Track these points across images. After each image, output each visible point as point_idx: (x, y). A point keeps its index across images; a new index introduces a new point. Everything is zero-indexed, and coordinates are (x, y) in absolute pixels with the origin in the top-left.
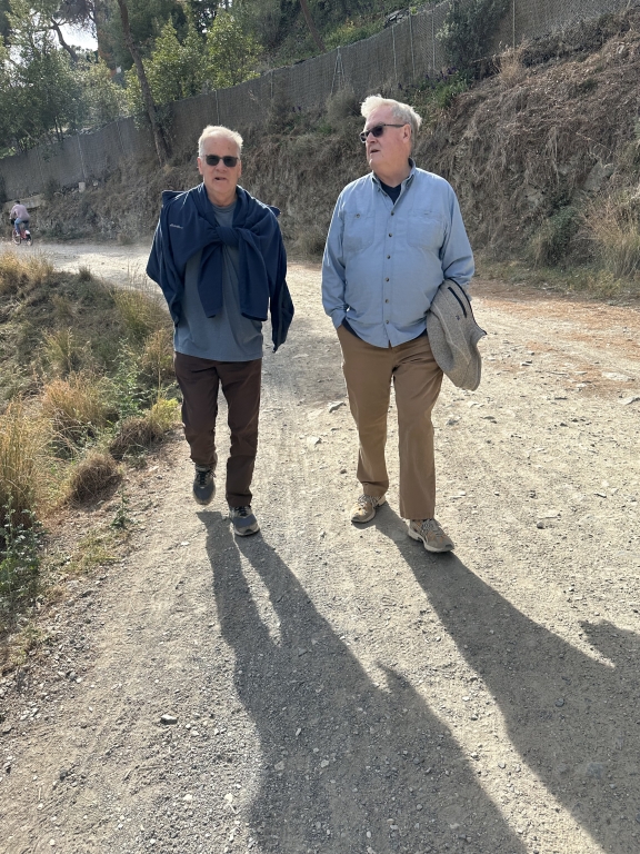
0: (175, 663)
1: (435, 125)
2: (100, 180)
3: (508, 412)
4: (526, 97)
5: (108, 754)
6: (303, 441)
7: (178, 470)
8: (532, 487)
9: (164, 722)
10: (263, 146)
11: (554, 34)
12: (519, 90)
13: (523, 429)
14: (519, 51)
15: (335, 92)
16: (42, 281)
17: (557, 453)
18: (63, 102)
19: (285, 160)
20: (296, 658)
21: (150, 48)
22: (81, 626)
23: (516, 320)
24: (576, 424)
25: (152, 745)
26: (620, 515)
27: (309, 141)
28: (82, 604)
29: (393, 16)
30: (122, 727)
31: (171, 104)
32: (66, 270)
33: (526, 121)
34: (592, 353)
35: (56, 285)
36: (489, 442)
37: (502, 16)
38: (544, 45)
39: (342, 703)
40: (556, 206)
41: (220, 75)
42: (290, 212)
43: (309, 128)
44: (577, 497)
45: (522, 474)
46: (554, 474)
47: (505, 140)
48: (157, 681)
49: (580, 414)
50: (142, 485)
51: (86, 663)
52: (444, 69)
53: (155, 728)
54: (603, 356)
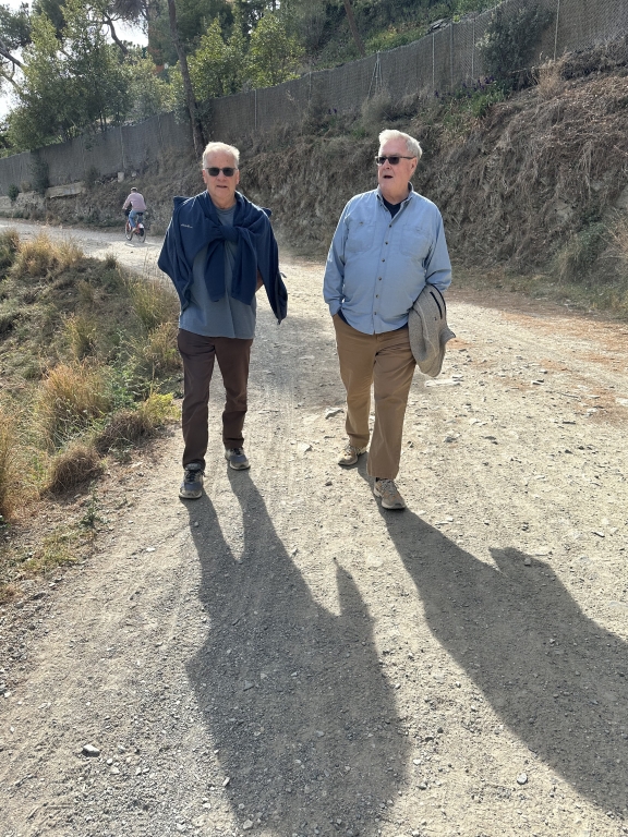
0: (112, 685)
1: (468, 134)
2: (138, 171)
3: (512, 433)
4: (562, 111)
5: (18, 785)
6: (294, 447)
7: (161, 468)
8: (525, 519)
9: (86, 753)
10: (297, 146)
11: (597, 47)
12: (556, 103)
13: (524, 454)
14: (560, 64)
15: (371, 96)
16: (71, 266)
17: (557, 482)
18: (109, 94)
19: (317, 161)
20: (240, 692)
21: (196, 45)
22: (24, 632)
23: (534, 336)
24: (582, 451)
25: (67, 779)
26: (617, 559)
27: (342, 144)
28: (31, 607)
29: (436, 24)
30: (40, 754)
31: (211, 101)
32: (95, 256)
33: (561, 134)
34: (609, 376)
35: (83, 270)
36: (486, 464)
37: (545, 27)
38: (586, 59)
39: (279, 752)
40: (585, 222)
41: (261, 75)
42: (318, 213)
43: (343, 131)
44: (573, 533)
45: (517, 503)
46: (551, 506)
47: (538, 152)
48: (88, 704)
49: (588, 441)
50: (122, 481)
51: (19, 675)
52: (482, 78)
53: (75, 759)
54: (619, 381)
